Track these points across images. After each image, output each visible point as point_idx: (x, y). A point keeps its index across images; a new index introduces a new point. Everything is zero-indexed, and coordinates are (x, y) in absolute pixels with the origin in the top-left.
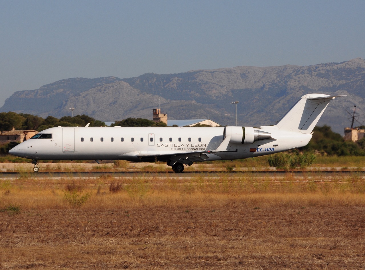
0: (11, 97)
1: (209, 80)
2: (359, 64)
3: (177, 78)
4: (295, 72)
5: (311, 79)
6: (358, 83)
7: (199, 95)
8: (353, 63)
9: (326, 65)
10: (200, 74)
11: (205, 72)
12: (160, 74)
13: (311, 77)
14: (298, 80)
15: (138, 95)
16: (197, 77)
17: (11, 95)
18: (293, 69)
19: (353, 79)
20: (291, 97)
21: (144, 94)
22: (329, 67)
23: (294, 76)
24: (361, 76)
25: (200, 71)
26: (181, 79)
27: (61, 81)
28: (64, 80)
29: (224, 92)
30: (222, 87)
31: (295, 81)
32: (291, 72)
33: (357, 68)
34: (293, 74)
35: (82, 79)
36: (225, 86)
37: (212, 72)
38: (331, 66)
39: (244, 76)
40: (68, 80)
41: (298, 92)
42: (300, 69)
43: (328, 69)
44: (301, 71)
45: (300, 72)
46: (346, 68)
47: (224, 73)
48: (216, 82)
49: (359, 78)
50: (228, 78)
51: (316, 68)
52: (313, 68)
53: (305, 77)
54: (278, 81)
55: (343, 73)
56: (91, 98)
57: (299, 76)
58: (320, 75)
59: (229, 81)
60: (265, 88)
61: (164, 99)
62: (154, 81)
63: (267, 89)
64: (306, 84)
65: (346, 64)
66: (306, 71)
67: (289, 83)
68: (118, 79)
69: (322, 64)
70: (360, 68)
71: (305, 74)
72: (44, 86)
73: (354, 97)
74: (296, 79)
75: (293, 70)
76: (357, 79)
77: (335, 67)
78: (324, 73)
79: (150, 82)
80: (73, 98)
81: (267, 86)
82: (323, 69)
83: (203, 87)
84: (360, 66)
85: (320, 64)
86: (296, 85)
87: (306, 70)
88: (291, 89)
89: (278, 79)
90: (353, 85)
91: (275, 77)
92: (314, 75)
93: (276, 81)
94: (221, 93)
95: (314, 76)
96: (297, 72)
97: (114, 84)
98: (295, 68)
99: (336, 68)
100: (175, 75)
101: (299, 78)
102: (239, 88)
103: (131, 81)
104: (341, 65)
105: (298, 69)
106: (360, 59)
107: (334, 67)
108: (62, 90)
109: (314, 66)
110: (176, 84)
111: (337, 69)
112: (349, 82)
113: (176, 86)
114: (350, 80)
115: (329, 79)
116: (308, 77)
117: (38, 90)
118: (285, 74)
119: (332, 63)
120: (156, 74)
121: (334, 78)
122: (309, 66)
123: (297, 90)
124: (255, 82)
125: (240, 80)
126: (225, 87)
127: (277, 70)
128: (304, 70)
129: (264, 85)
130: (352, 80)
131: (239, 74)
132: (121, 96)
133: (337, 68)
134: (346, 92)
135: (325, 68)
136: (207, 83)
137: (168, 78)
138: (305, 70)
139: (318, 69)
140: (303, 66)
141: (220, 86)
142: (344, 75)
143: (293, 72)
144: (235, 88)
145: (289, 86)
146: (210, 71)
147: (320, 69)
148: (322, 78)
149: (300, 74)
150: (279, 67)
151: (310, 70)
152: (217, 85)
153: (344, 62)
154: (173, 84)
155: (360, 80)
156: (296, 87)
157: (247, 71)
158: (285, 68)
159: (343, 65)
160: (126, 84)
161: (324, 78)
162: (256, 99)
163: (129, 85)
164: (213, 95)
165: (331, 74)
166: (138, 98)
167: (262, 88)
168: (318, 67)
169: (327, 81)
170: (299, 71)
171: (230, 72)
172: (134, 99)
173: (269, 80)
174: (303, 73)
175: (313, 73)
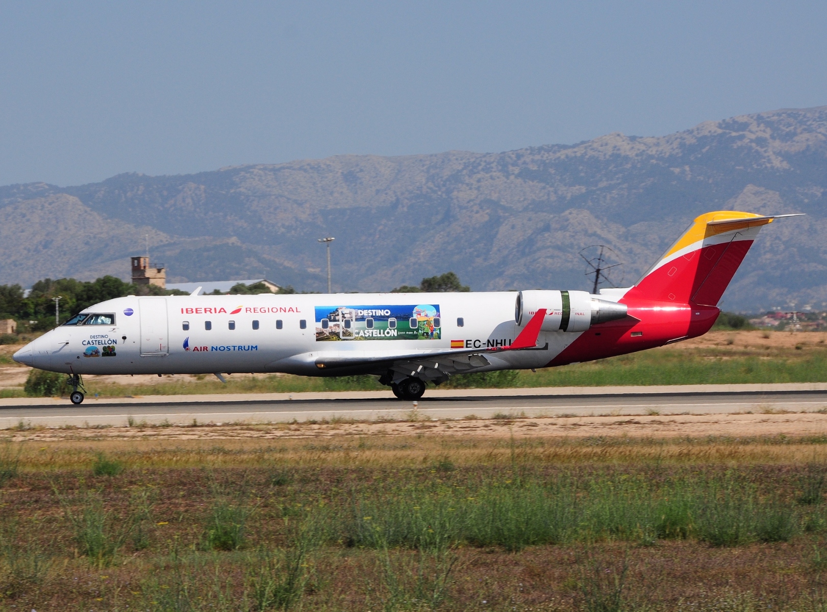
1: (269, 190)
2: (615, 147)
3: (193, 185)
4: (470, 168)
5: (506, 182)
6: (614, 191)
7: (246, 225)
8: (602, 146)
9: (540, 149)
10: (248, 175)
11: (259, 169)
12: (153, 175)
13: (507, 178)
14: (476, 185)
15: (102, 225)
16: (241, 182)
18: (464, 161)
19: (604, 182)
21: (116, 224)
22: (546, 155)
23: (467, 177)
24: (621, 175)
25: (247, 168)
26: (203, 186)
29: (304, 217)
30: (301, 205)
31: (470, 189)
32: (460, 168)
33: (611, 156)
34: (464, 172)
36: (306, 202)
37: (277, 171)
38: (551, 153)
39: (351, 177)
41: (478, 215)
42: (481, 161)
43: (545, 158)
44: (483, 164)
45: (480, 168)
46: (587, 157)
47: (305, 171)
48: (286, 194)
49: (618, 179)
50: (314, 184)
51: (518, 157)
52: (510, 157)
53: (492, 178)
54: (431, 188)
55: (580, 167)
57: (479, 176)
58: (526, 174)
59: (316, 191)
60: (400, 206)
61: (165, 235)
62: (140, 192)
63: (405, 209)
64: (494, 195)
65: (586, 147)
67: (455, 193)
68: (54, 189)
69: (531, 148)
70: (619, 156)
71: (492, 171)
73: (605, 224)
74: (472, 184)
75: (465, 163)
76: (612, 182)
77: (562, 154)
78: (535, 168)
79: (129, 194)
81: (405, 201)
82: (533, 161)
83: (255, 204)
84: (618, 152)
85: (526, 149)
86: (472, 198)
87: (495, 164)
88: (461, 207)
89: (430, 184)
90: (604, 196)
91: (424, 181)
92: (513, 174)
93: (425, 189)
94: (297, 220)
95: (512, 177)
96: (474, 167)
97: (44, 199)
98: (469, 159)
99: (563, 157)
100: (188, 178)
101: (479, 181)
102: (338, 207)
103: (86, 194)
104: (575, 150)
105: (474, 162)
106: (619, 135)
107: (558, 154)
109: (513, 154)
110: (192, 198)
111: (566, 160)
112: (595, 188)
113: (191, 203)
114: (596, 185)
115: (548, 184)
116: (499, 178)
118: (447, 173)
119: (553, 146)
120: (144, 176)
121: (560, 181)
122: (502, 153)
123: (475, 208)
124: (378, 191)
125: (341, 187)
126: (307, 205)
127: (428, 162)
128: (489, 163)
129: (398, 200)
130: (600, 186)
131: (339, 174)
132: (62, 228)
133: (567, 157)
134: (588, 212)
135: (537, 157)
136: (264, 195)
137: (172, 185)
138: (493, 163)
139: (522, 160)
140: (488, 153)
141: (295, 202)
142: (582, 174)
143: (465, 168)
144: (330, 207)
145: (455, 201)
146: (271, 167)
147: (527, 160)
148: (533, 181)
149: (482, 173)
150: (431, 155)
151: (503, 163)
152: (289, 199)
153: (583, 143)
154: (184, 200)
155: (619, 184)
156: (472, 203)
157: (356, 166)
158: (446, 158)
159: (579, 152)
160: (72, 199)
161: (535, 181)
162: (380, 231)
163: (80, 203)
164: (279, 225)
165: (552, 171)
166: (102, 232)
167: (395, 206)
168: (523, 156)
169: (544, 188)
170: (479, 164)
171: (317, 168)
172: (92, 236)
173: (410, 188)
174: (487, 170)
175: (511, 168)
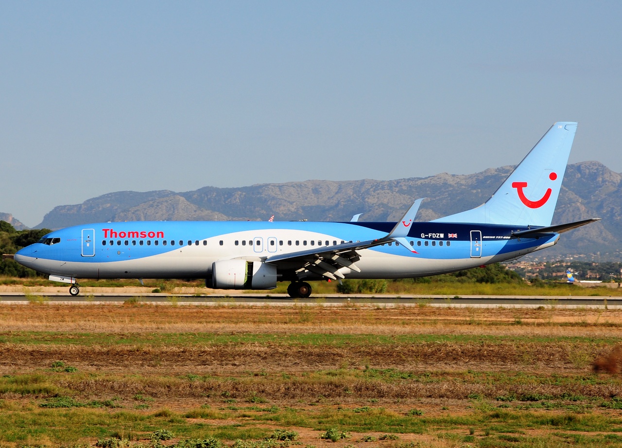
0: (51, 212)
1: (276, 196)
2: (445, 179)
3: (239, 193)
4: (374, 188)
5: (391, 195)
6: (444, 201)
7: (265, 212)
8: (438, 179)
9: (409, 179)
10: (266, 189)
11: (272, 186)
12: (220, 188)
13: (392, 193)
14: (377, 196)
15: (195, 211)
16: (262, 192)
17: (51, 210)
18: (371, 184)
19: (439, 196)
20: (369, 216)
21: (202, 211)
22: (411, 182)
23: (372, 192)
24: (447, 193)
25: (266, 185)
26: (244, 194)
27: (108, 194)
28: (110, 194)
29: (293, 209)
30: (292, 203)
31: (374, 198)
32: (369, 188)
33: (443, 184)
34: (371, 190)
35: (131, 192)
36: (294, 202)
37: (280, 187)
38: (414, 182)
39: (316, 191)
40: (115, 194)
42: (380, 184)
43: (410, 184)
44: (381, 186)
45: (379, 188)
46: (431, 184)
47: (294, 187)
48: (284, 198)
49: (446, 195)
50: (298, 194)
51: (398, 183)
52: (394, 183)
53: (385, 193)
54: (355, 197)
55: (428, 189)
56: (142, 215)
57: (378, 191)
58: (401, 192)
59: (299, 197)
60: (340, 205)
61: (225, 216)
62: (214, 196)
63: (342, 207)
64: (385, 201)
65: (431, 179)
66: (386, 186)
67: (367, 199)
68: (174, 194)
69: (404, 179)
70: (446, 184)
71: (385, 190)
72: (88, 201)
74: (375, 196)
76: (444, 196)
77: (419, 183)
78: (406, 189)
79: (209, 196)
80: (122, 214)
81: (342, 203)
82: (405, 185)
83: (269, 203)
84: (446, 182)
85: (402, 179)
86: (375, 202)
88: (369, 207)
89: (355, 195)
90: (439, 203)
91: (352, 193)
92: (395, 191)
93: (352, 197)
94: (289, 210)
95: (395, 193)
96: (376, 187)
97: (168, 198)
98: (374, 183)
99: (419, 184)
100: (238, 189)
101: (378, 194)
102: (310, 205)
103: (188, 196)
104: (425, 180)
106: (447, 174)
107: (417, 183)
108: (109, 205)
109: (395, 181)
110: (239, 199)
113: (239, 201)
114: (435, 198)
115: (412, 196)
116: (388, 193)
117: (81, 204)
118: (363, 190)
119: (415, 178)
120: (216, 187)
121: (418, 195)
122: (390, 181)
123: (376, 207)
124: (329, 198)
125: (311, 195)
126: (295, 204)
127: (354, 184)
128: (384, 186)
129: (339, 201)
130: (437, 198)
131: (310, 189)
132: (176, 212)
133: (421, 184)
134: (431, 210)
135: (407, 183)
136: (274, 198)
137: (229, 193)
139: (400, 184)
140: (383, 181)
141: (289, 202)
142: (429, 192)
143: (372, 187)
144: (306, 205)
145: (367, 203)
146: (278, 185)
147: (402, 185)
149: (380, 190)
150: (356, 181)
151: (390, 186)
152: (286, 201)
153: (429, 177)
154: (235, 200)
155: (446, 197)
156: (375, 205)
157: (319, 185)
158: (363, 182)
159: (427, 181)
160: (182, 198)
162: (329, 217)
163: (185, 200)
164: (281, 213)
165: (414, 190)
166: (195, 215)
167: (337, 205)
168: (400, 182)
169: (410, 198)
170: (379, 186)
171: (299, 186)
172: (190, 216)
173: (345, 197)
174: (383, 188)
175: (394, 189)
